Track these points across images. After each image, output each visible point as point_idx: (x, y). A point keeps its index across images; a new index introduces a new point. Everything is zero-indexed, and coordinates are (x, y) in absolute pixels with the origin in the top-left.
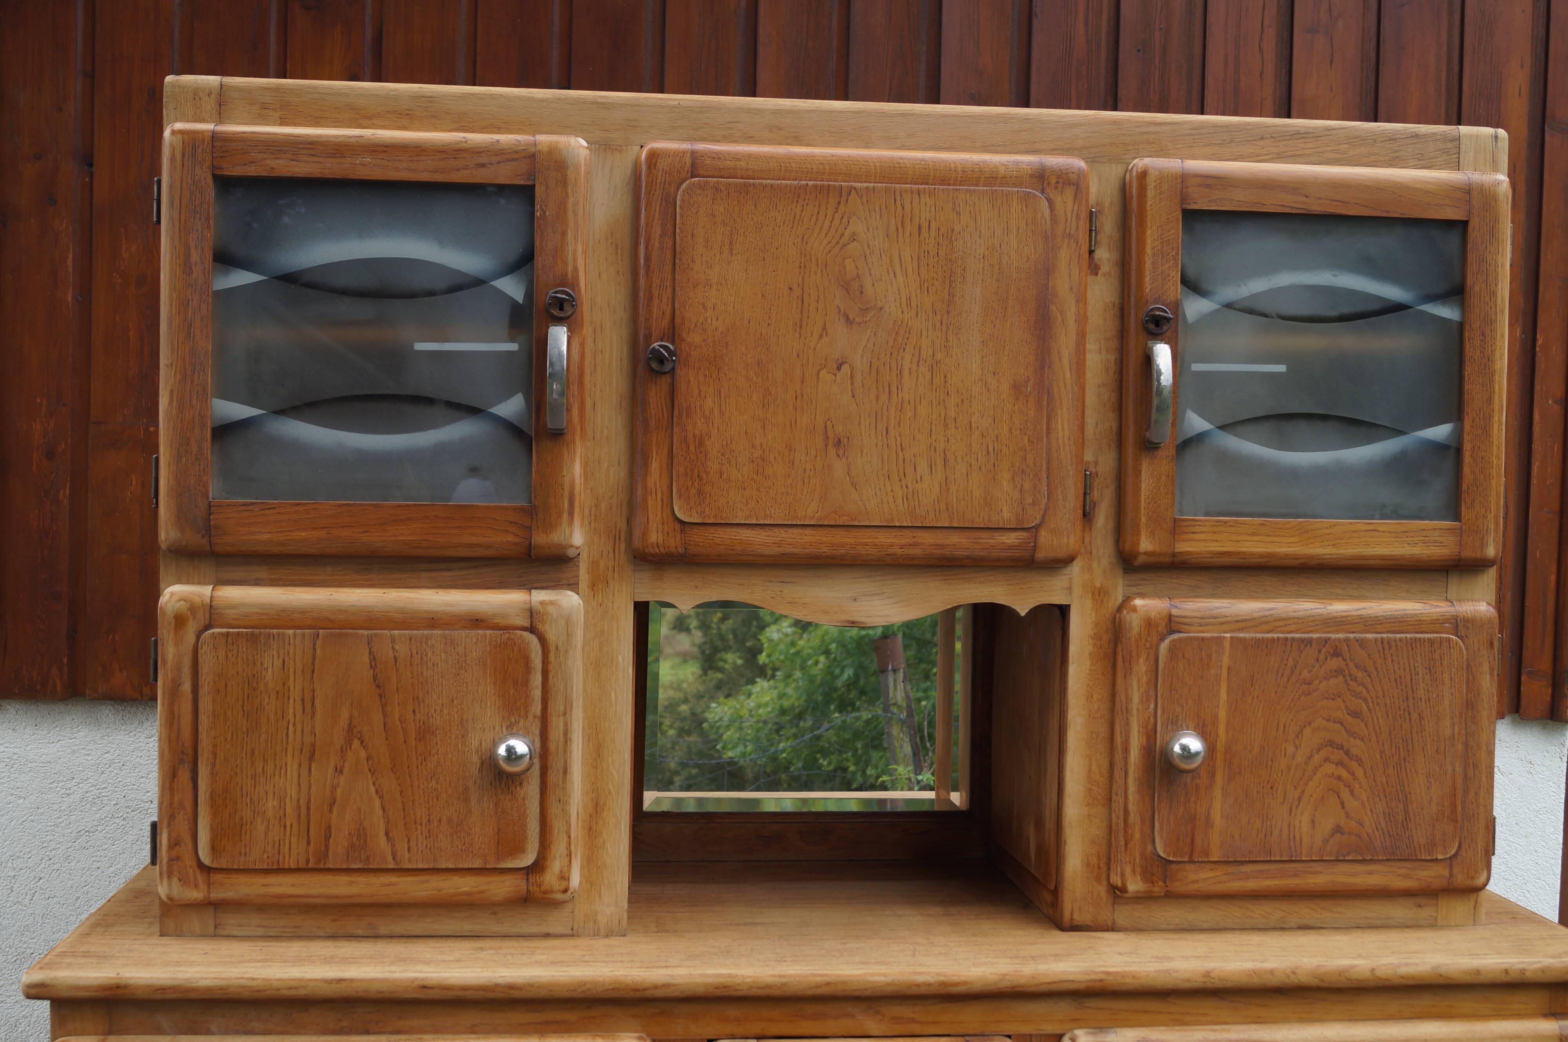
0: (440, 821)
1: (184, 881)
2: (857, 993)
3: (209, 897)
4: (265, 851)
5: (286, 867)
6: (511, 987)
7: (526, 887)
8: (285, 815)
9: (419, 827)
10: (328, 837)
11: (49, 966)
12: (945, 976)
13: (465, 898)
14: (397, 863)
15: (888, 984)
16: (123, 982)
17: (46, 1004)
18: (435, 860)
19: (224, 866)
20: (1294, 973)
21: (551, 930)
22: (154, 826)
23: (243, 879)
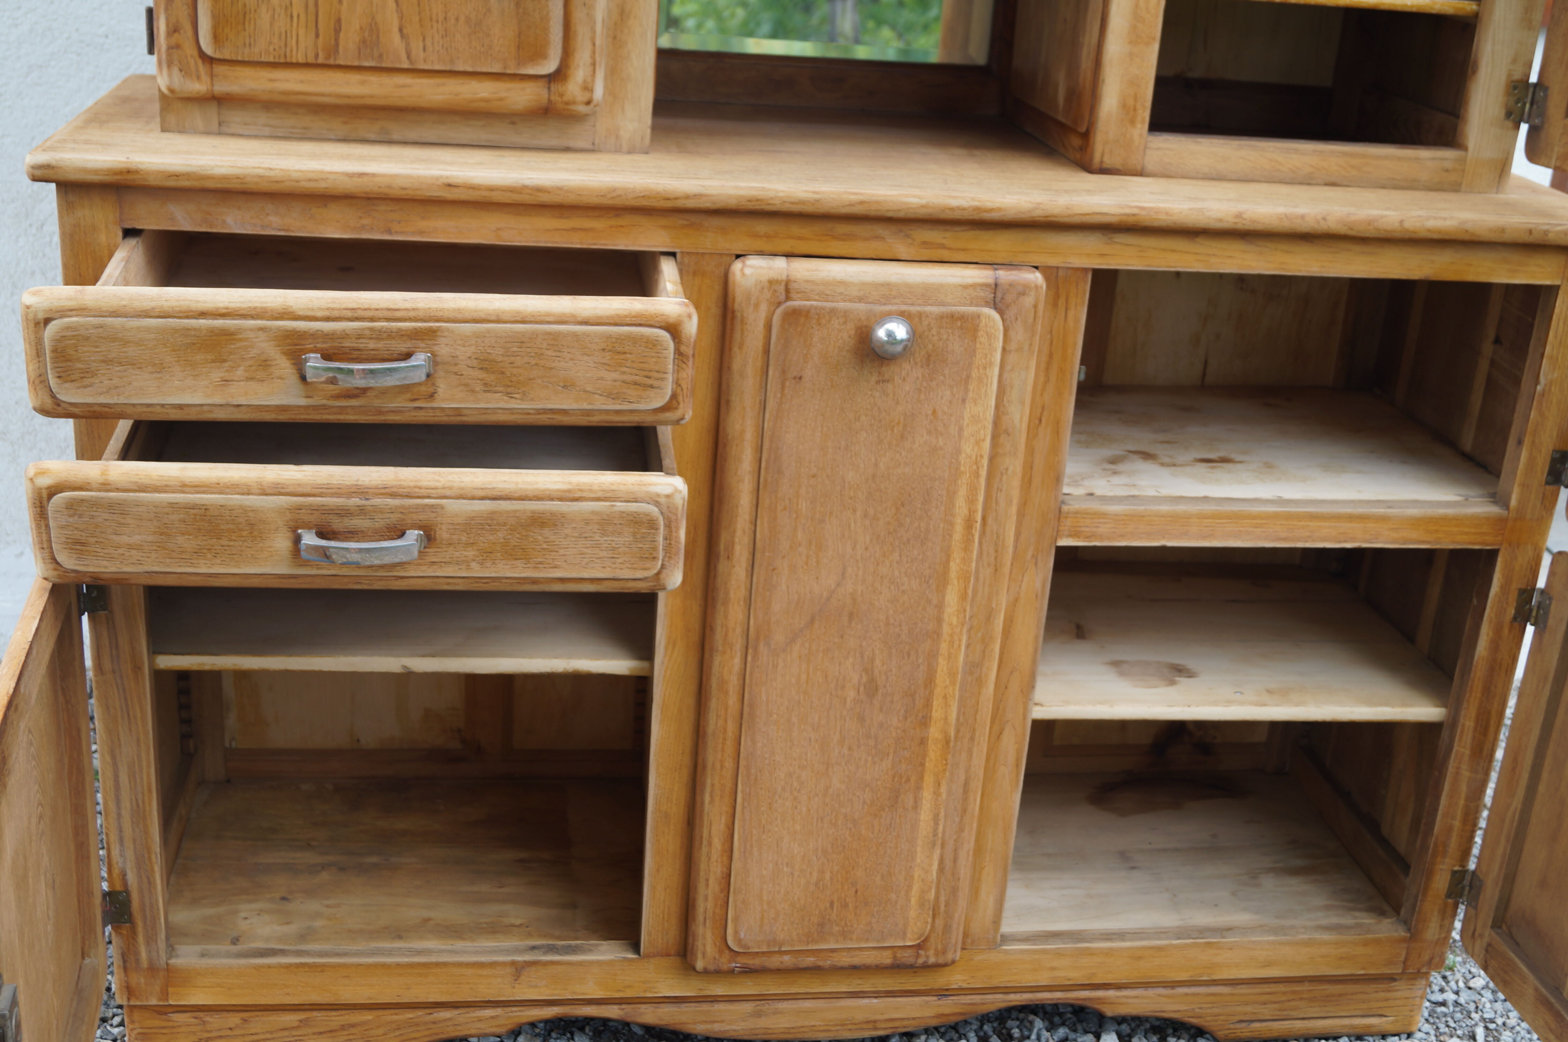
0: (457, 19)
1: (184, 71)
2: (890, 214)
3: (212, 91)
4: (270, 43)
5: (294, 61)
6: (539, 190)
7: (547, 96)
8: (291, 4)
9: (435, 25)
10: (337, 30)
11: (52, 148)
12: (979, 201)
13: (483, 104)
14: (411, 63)
15: (923, 206)
16: (133, 167)
17: (53, 186)
18: (452, 61)
19: (228, 57)
20: (1324, 219)
21: (571, 144)
22: (150, 12)
23: (247, 72)
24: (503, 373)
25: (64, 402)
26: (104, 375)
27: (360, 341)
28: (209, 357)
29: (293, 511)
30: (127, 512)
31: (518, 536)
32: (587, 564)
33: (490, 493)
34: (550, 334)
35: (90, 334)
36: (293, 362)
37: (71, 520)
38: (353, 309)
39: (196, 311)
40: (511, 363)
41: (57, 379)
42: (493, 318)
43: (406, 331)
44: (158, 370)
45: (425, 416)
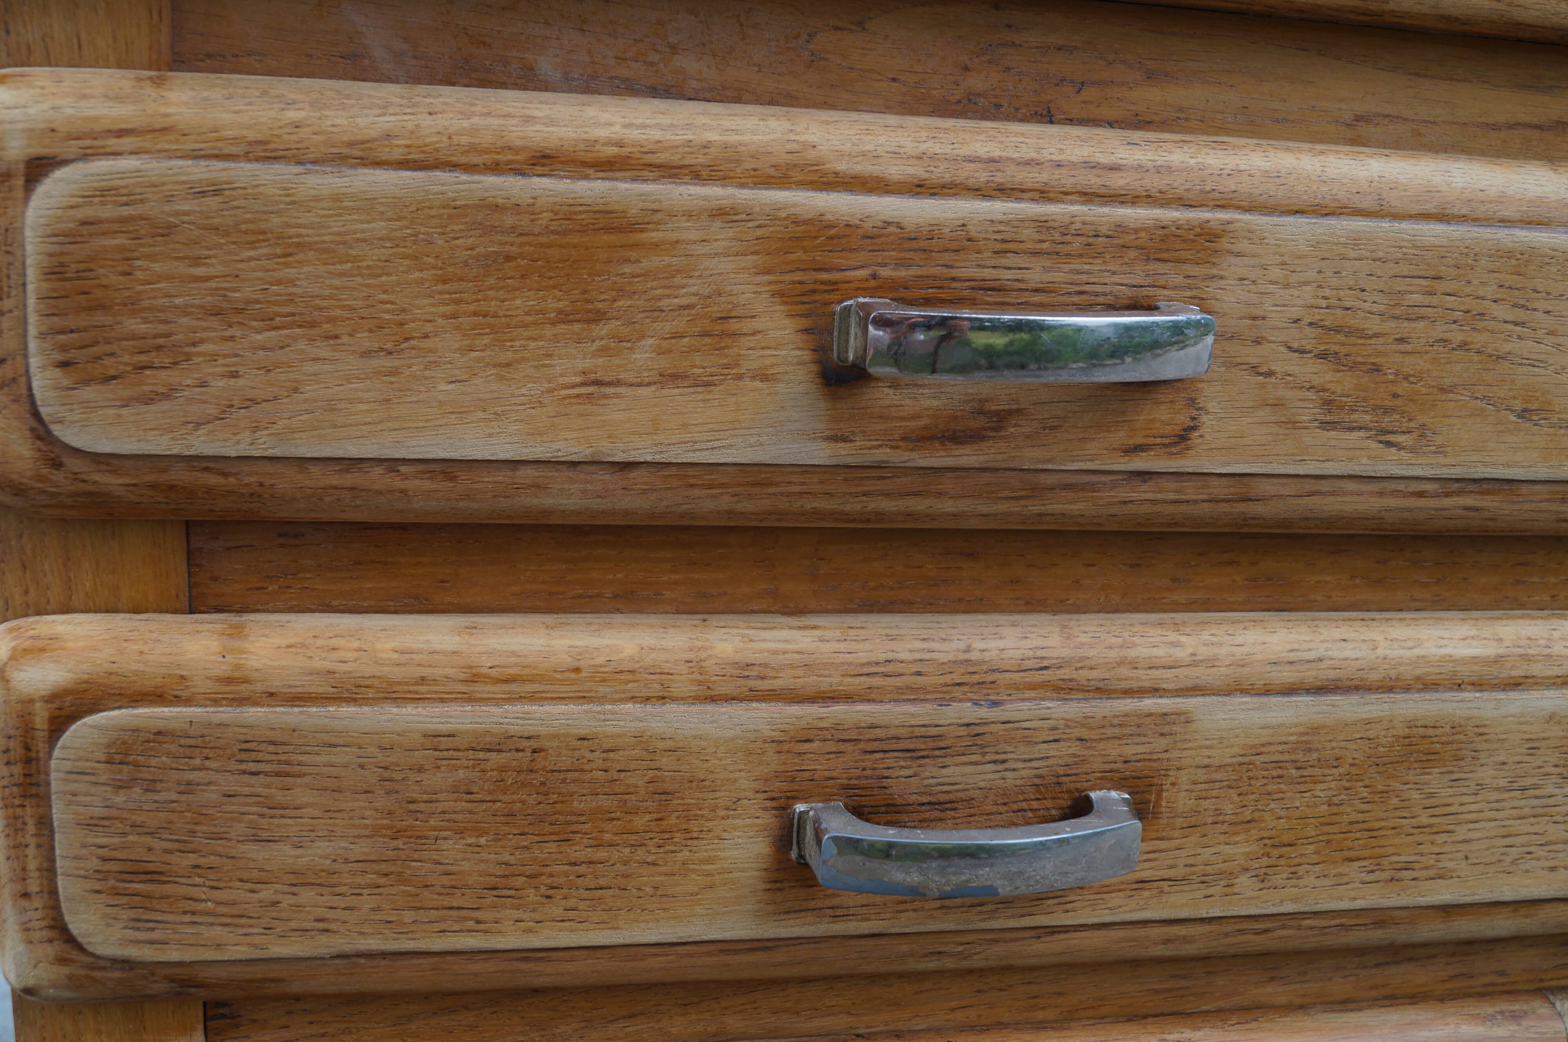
24: (1376, 369)
25: (77, 451)
26: (213, 358)
27: (1004, 262)
28: (552, 304)
29: (786, 747)
30: (296, 769)
31: (1364, 793)
32: (1514, 862)
33: (1309, 675)
34: (1510, 254)
35: (178, 214)
36: (804, 323)
37: (120, 799)
38: (992, 160)
39: (524, 148)
40: (1401, 340)
41: (58, 373)
42: (1366, 204)
43: (1136, 231)
44: (389, 346)
45: (1153, 502)
